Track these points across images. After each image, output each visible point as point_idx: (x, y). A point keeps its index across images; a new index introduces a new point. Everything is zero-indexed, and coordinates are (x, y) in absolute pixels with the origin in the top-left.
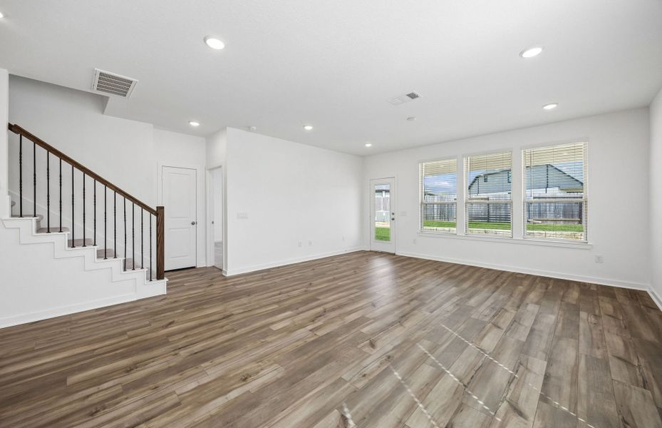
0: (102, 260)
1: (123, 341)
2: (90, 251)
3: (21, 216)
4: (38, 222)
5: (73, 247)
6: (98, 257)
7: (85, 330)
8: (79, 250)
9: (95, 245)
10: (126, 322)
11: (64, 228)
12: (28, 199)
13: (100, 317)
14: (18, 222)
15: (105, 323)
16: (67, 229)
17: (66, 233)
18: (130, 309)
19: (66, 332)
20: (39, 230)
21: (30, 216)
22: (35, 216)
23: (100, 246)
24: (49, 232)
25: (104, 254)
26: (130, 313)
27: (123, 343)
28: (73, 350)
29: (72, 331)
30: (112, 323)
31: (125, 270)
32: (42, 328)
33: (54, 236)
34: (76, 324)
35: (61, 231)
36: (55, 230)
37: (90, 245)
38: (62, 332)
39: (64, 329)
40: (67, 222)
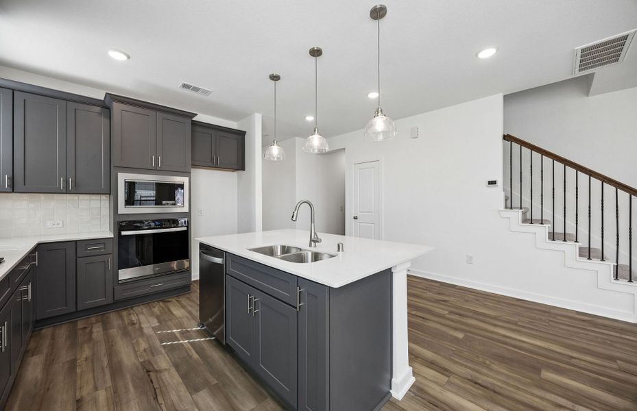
0: (585, 260)
1: (610, 368)
2: (571, 248)
3: (511, 208)
4: (524, 214)
5: (553, 240)
6: (581, 255)
7: (562, 329)
8: (559, 244)
9: (576, 241)
10: (616, 345)
11: (546, 220)
12: (516, 193)
13: (580, 322)
14: (510, 213)
15: (586, 332)
16: (548, 221)
17: (547, 226)
18: (622, 331)
19: (544, 321)
20: (525, 221)
21: (517, 208)
22: (521, 208)
23: (583, 243)
24: (532, 223)
25: (587, 253)
26: (623, 336)
27: (609, 371)
28: (550, 344)
29: (551, 323)
30: (597, 337)
31: (616, 278)
32: (526, 308)
33: (536, 228)
34: (554, 318)
35: (542, 224)
36: (537, 221)
37: (571, 240)
38: (540, 320)
39: (543, 318)
40: (548, 215)
